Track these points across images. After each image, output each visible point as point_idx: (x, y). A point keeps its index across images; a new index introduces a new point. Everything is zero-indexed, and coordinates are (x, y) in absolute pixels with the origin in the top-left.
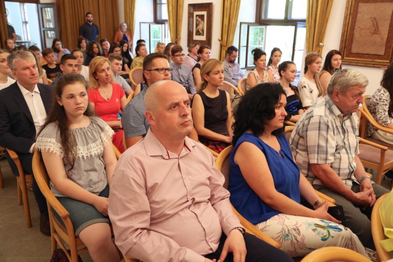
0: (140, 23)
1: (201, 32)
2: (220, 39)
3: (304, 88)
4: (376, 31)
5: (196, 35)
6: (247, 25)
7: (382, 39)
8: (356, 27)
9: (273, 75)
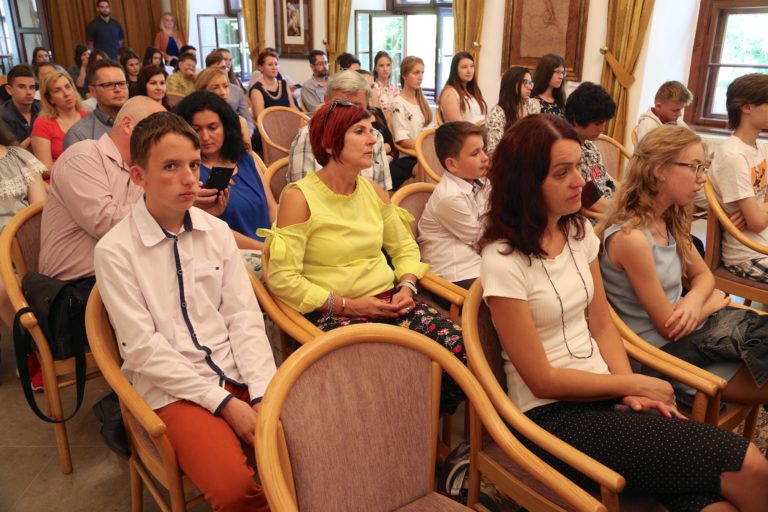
0: (198, 16)
1: (296, 29)
2: (326, 40)
3: (396, 113)
4: (552, 20)
5: (289, 35)
6: (367, 15)
7: (561, 32)
8: (524, 14)
9: (379, 97)
